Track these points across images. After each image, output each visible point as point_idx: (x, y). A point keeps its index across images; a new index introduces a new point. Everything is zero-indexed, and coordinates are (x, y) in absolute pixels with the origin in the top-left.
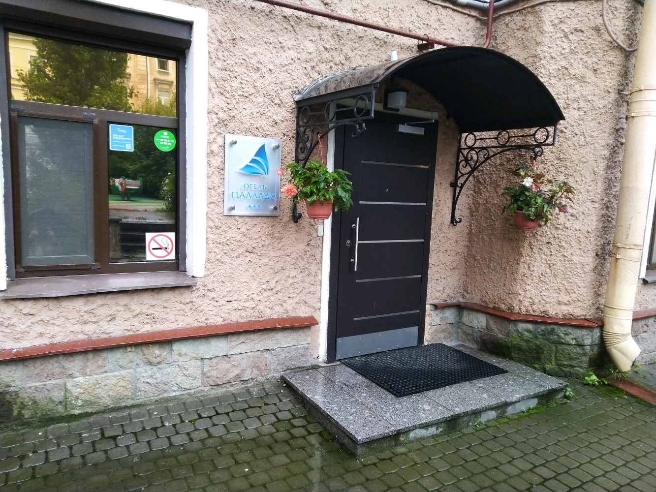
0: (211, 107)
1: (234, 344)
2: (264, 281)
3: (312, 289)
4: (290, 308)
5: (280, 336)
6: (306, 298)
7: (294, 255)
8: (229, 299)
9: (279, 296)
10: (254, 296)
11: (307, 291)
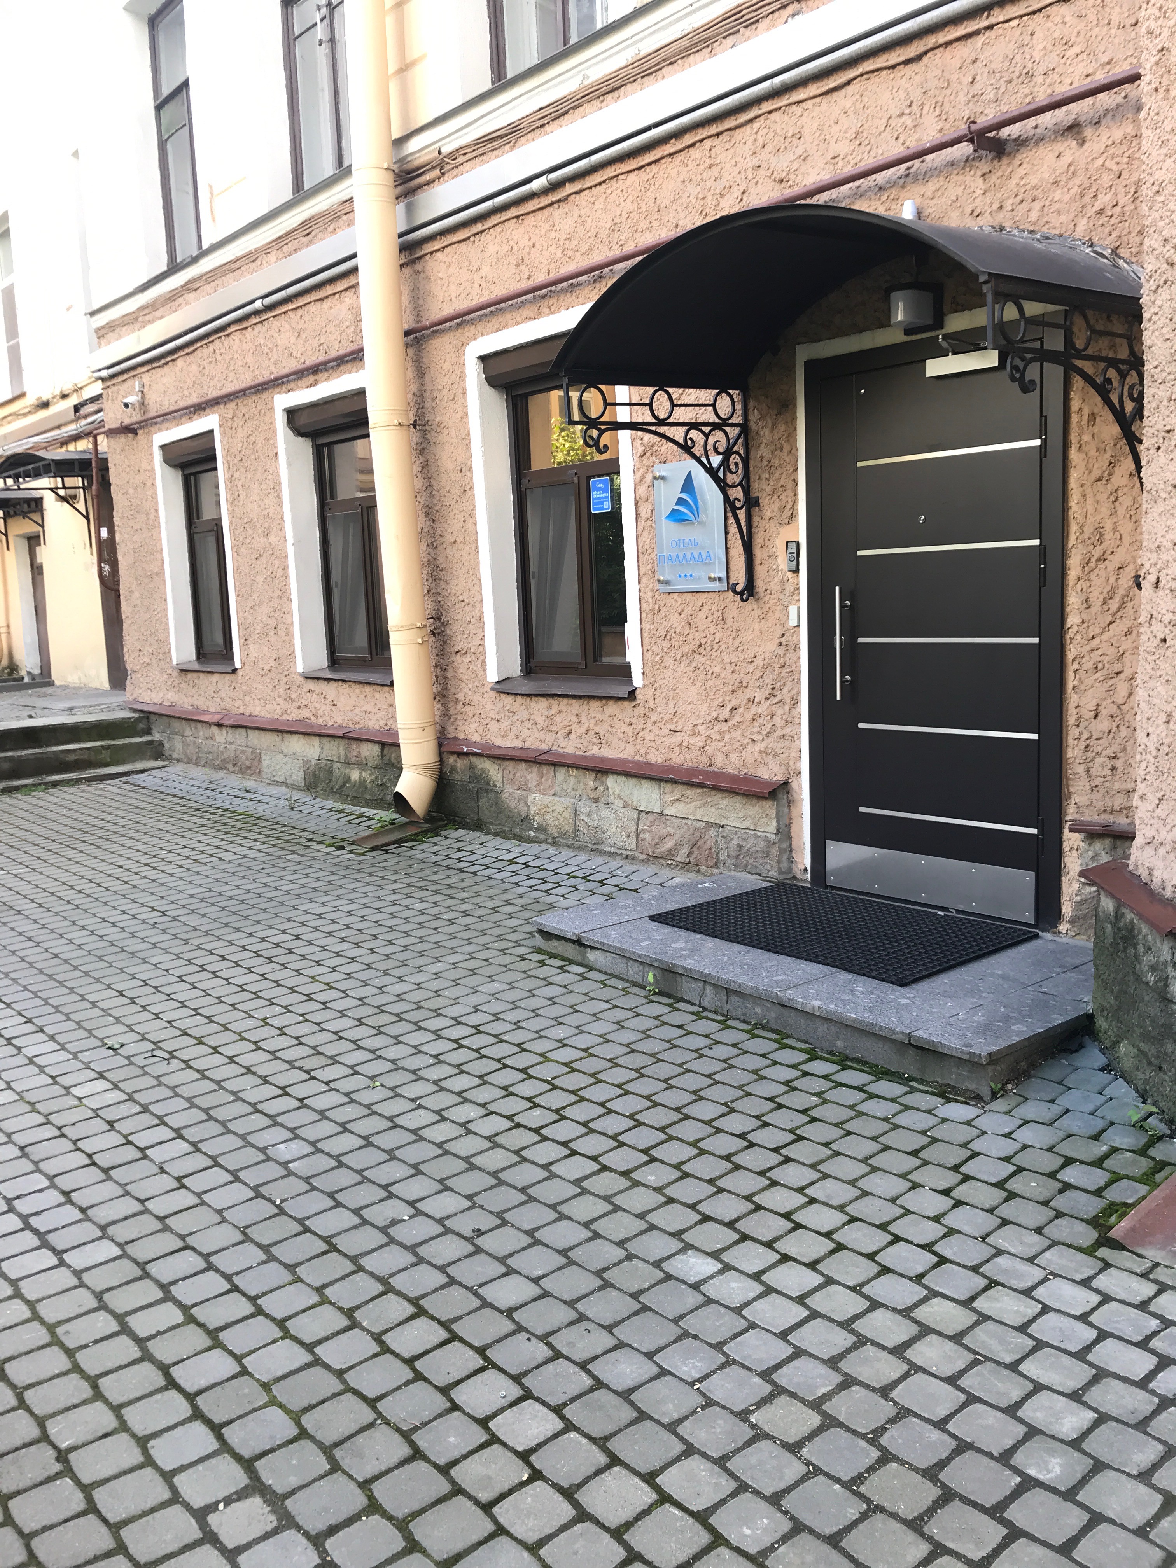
1: (669, 798)
2: (716, 703)
3: (787, 731)
4: (750, 760)
5: (725, 802)
6: (778, 747)
7: (759, 662)
8: (673, 727)
9: (737, 734)
10: (701, 728)
11: (779, 733)
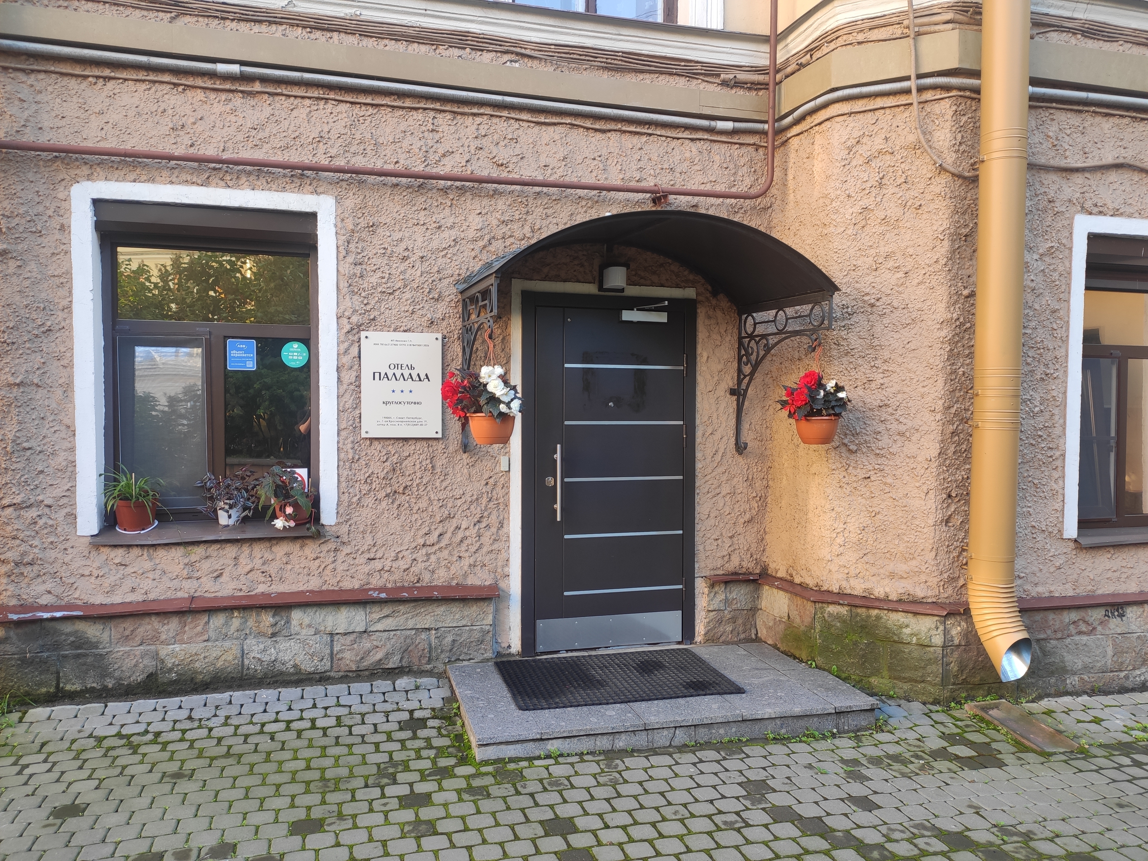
0: (342, 311)
1: (376, 616)
2: (421, 532)
3: (495, 546)
4: (459, 573)
5: (440, 610)
6: (487, 559)
7: (466, 498)
8: (372, 556)
10: (405, 553)
11: (487, 549)
